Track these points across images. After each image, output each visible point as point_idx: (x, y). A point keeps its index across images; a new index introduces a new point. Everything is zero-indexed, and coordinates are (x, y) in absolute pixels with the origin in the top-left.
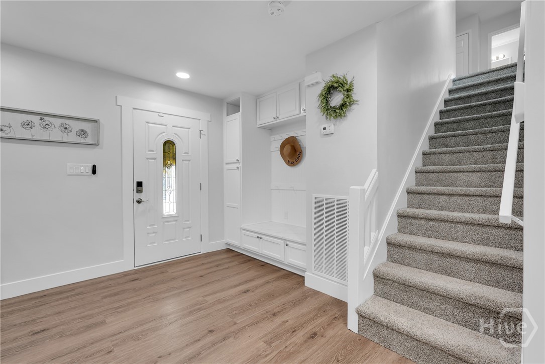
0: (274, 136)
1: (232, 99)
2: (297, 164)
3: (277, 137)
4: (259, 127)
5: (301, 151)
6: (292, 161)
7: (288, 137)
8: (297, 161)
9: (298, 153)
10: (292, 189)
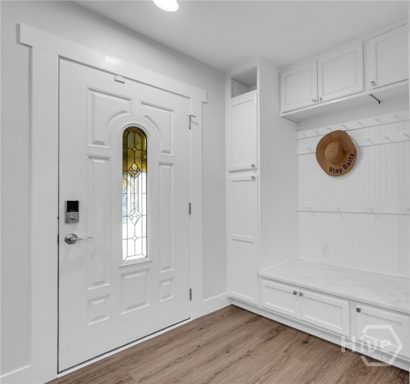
0: (303, 132)
1: (240, 70)
2: (346, 172)
3: (309, 133)
4: (282, 117)
5: (356, 152)
6: (338, 168)
7: (329, 132)
8: (345, 167)
9: (348, 156)
10: (337, 210)
